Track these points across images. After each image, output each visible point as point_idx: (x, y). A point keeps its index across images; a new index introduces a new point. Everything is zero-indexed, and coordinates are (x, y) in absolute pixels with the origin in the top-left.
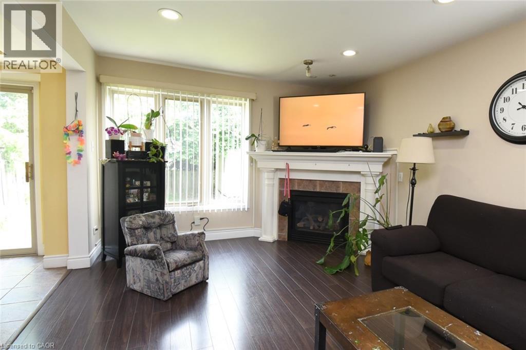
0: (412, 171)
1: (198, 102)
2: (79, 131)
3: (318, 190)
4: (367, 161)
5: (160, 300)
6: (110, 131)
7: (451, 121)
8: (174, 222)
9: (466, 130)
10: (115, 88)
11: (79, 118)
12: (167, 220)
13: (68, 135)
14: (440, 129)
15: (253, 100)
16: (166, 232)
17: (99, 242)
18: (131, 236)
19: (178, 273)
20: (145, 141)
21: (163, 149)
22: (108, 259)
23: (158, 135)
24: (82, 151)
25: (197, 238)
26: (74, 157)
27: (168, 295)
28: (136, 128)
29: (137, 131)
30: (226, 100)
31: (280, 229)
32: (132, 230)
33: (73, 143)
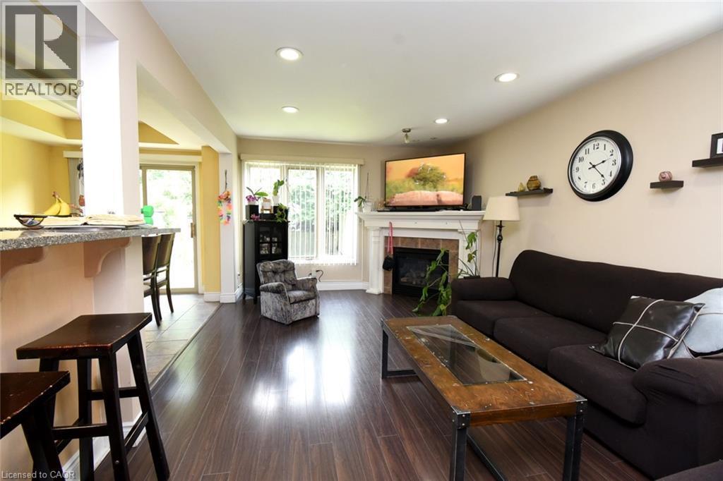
0: (498, 228)
1: (314, 169)
2: (228, 199)
3: (419, 247)
4: (459, 220)
5: (284, 324)
6: (249, 198)
7: (537, 179)
8: (294, 269)
9: (549, 188)
10: (251, 163)
11: (228, 190)
12: (289, 267)
13: (220, 202)
14: (528, 187)
15: (361, 165)
16: (288, 276)
17: (240, 285)
18: (264, 277)
19: (296, 306)
20: (273, 205)
21: (287, 211)
22: (248, 298)
23: (283, 201)
24: (230, 214)
25: (311, 282)
26: (225, 218)
27: (288, 321)
28: (267, 195)
29: (267, 198)
30: (337, 167)
31: (386, 283)
32: (265, 272)
33: (223, 208)
